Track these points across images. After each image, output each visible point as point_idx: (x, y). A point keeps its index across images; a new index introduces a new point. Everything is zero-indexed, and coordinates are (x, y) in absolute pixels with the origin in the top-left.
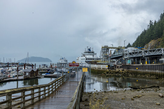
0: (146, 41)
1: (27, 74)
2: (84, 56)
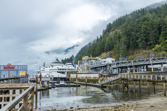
1: (45, 83)
2: (52, 67)
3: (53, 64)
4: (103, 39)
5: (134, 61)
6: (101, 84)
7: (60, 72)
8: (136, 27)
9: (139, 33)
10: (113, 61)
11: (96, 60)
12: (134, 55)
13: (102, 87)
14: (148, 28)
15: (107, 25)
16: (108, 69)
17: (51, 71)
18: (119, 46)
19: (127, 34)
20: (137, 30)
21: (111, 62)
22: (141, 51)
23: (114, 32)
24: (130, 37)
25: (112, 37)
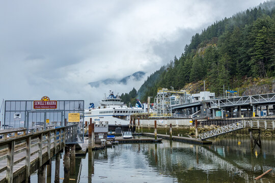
0: (179, 84)
1: (101, 137)
2: (104, 107)
3: (105, 103)
4: (187, 60)
5: (255, 97)
6: (202, 138)
7: (117, 117)
8: (247, 39)
9: (251, 49)
10: (211, 97)
11: (182, 95)
12: (243, 86)
13: (204, 144)
14: (269, 40)
15: (193, 37)
16: (204, 110)
17: (102, 114)
18: (216, 72)
19: (230, 51)
20: (248, 43)
21: (209, 99)
22: (255, 79)
23: (205, 49)
24: (236, 55)
25: (203, 57)
